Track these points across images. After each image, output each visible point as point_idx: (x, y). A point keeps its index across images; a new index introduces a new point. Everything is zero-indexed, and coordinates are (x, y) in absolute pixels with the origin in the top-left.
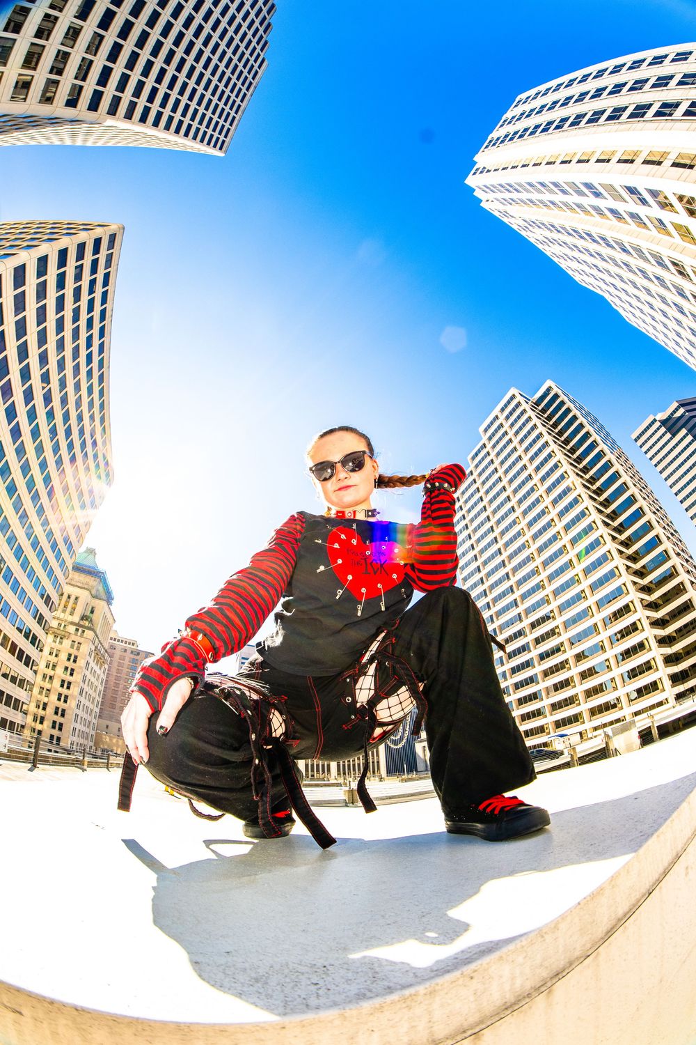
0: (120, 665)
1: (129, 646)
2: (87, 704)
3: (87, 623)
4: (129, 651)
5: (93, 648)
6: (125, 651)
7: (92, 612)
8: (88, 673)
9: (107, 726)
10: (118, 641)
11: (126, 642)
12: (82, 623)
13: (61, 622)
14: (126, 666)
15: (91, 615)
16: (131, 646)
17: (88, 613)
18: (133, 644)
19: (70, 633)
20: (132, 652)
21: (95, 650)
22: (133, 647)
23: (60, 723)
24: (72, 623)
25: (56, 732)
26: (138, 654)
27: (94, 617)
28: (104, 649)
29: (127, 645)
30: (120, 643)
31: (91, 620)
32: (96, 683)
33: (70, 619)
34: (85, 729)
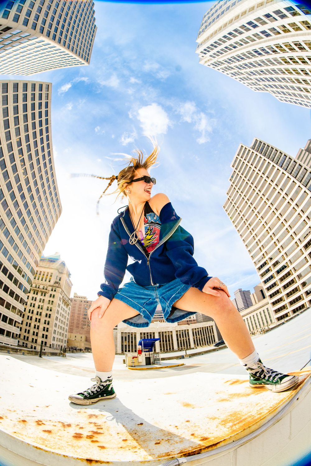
0: (80, 308)
1: (83, 299)
2: (61, 325)
3: (57, 285)
4: (83, 302)
5: (61, 297)
6: (82, 301)
7: (60, 280)
8: (59, 309)
9: (76, 336)
10: (78, 297)
11: (81, 298)
12: (55, 285)
13: (44, 286)
14: (82, 308)
15: (59, 281)
16: (84, 299)
17: (58, 281)
18: (85, 298)
19: (49, 291)
20: (85, 302)
21: (63, 298)
22: (85, 299)
23: (46, 335)
24: (50, 286)
25: (44, 340)
26: (88, 302)
27: (61, 282)
28: (68, 298)
29: (82, 299)
30: (79, 298)
31: (59, 284)
32: (65, 315)
33: (49, 284)
34: (61, 337)
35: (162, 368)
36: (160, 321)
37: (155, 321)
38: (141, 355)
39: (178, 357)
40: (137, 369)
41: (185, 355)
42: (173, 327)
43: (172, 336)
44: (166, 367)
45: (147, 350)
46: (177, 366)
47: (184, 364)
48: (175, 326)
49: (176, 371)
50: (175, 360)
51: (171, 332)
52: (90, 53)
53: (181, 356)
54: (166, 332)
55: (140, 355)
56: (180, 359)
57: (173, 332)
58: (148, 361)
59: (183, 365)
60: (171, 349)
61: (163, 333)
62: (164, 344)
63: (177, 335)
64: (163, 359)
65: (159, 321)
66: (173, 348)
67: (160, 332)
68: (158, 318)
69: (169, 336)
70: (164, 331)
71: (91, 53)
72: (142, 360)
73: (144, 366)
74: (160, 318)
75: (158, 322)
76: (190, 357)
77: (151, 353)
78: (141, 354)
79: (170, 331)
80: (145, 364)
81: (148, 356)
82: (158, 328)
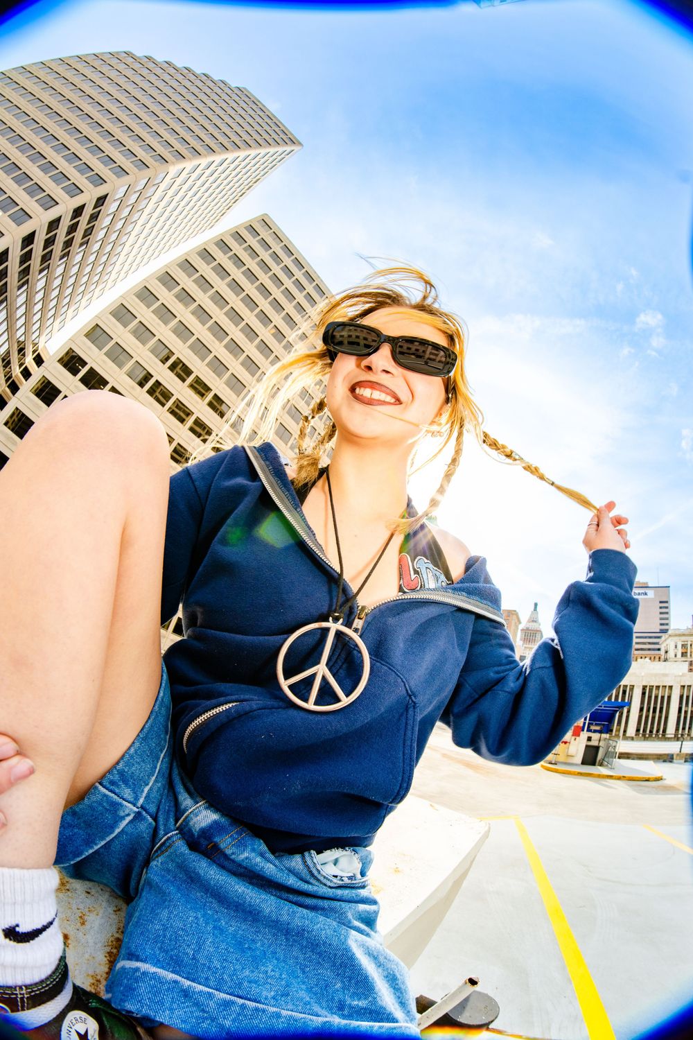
35: (610, 777)
36: (653, 658)
37: (641, 658)
38: (577, 738)
39: (661, 755)
40: (556, 771)
41: (678, 755)
42: (675, 676)
43: (669, 697)
44: (619, 778)
45: (598, 728)
46: (647, 780)
47: (664, 777)
48: (681, 674)
49: (635, 793)
50: (650, 763)
51: (671, 687)
52: (282, 128)
53: (668, 755)
54: (658, 687)
55: (575, 739)
56: (664, 761)
57: (674, 688)
58: (591, 756)
59: (658, 779)
60: (661, 732)
61: (651, 688)
62: (647, 717)
63: (681, 697)
64: (624, 756)
65: (650, 659)
66: (664, 731)
67: (646, 686)
68: (649, 649)
69: (663, 697)
70: (655, 684)
71: (284, 126)
72: (577, 750)
73: (576, 765)
74: (654, 650)
75: (647, 659)
76: (685, 762)
77: (604, 736)
78: (579, 736)
79: (668, 684)
80: (580, 761)
81: (594, 743)
82: (643, 674)
